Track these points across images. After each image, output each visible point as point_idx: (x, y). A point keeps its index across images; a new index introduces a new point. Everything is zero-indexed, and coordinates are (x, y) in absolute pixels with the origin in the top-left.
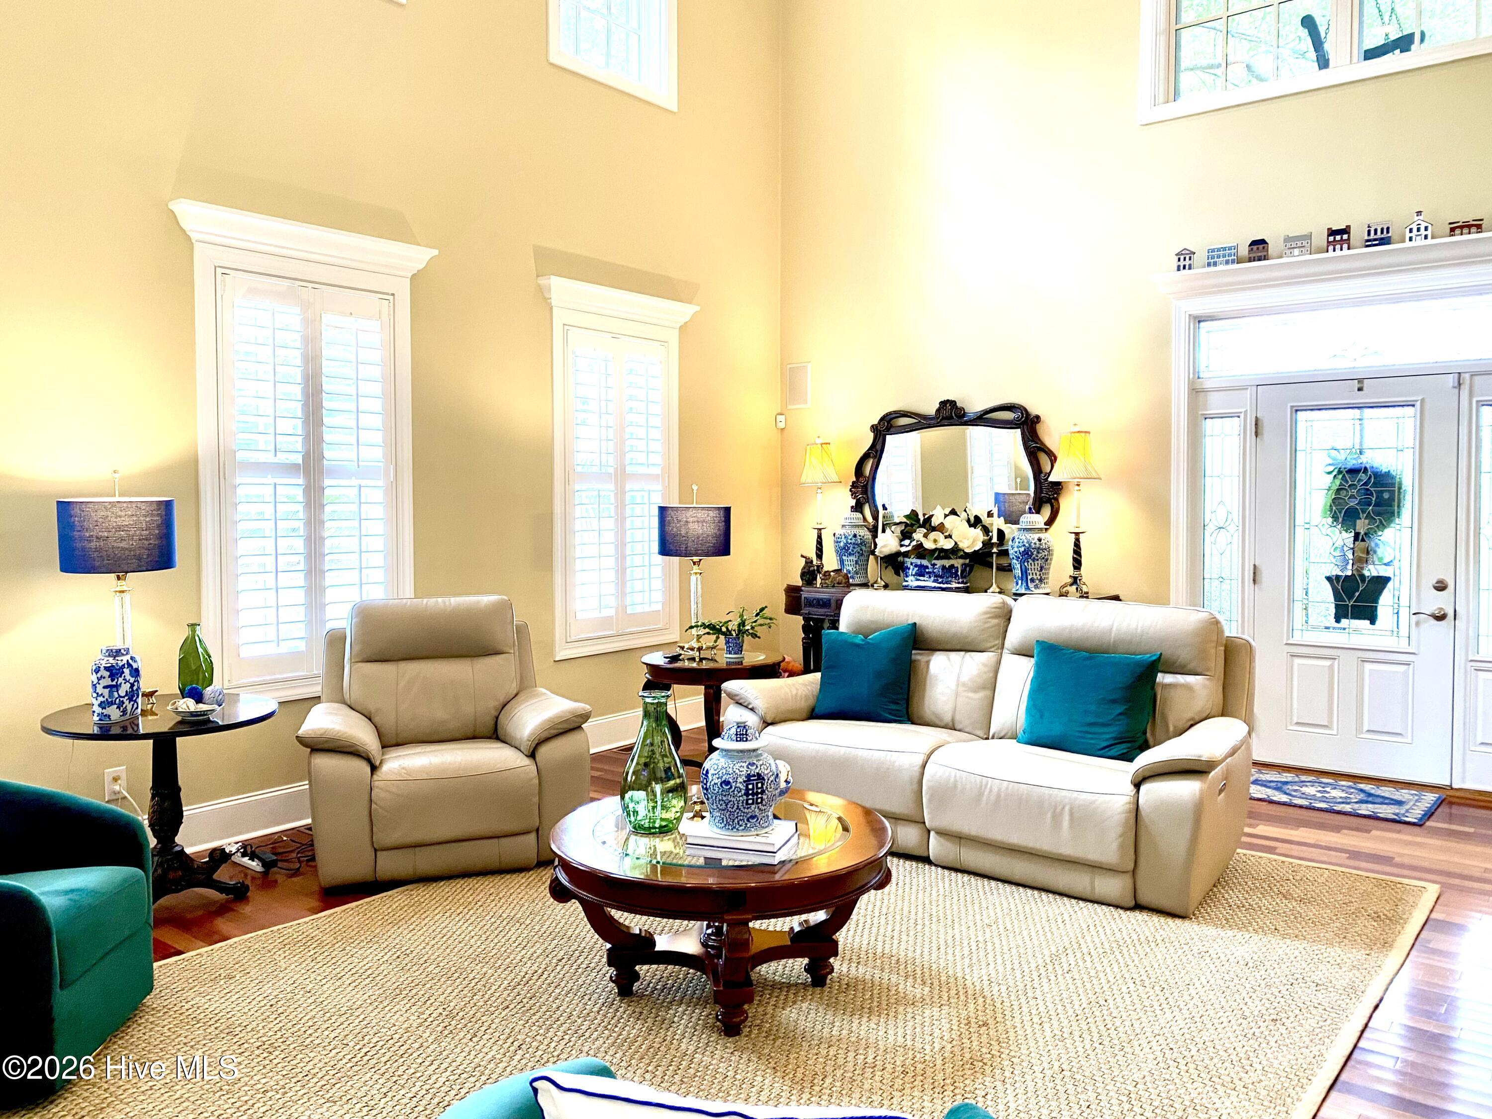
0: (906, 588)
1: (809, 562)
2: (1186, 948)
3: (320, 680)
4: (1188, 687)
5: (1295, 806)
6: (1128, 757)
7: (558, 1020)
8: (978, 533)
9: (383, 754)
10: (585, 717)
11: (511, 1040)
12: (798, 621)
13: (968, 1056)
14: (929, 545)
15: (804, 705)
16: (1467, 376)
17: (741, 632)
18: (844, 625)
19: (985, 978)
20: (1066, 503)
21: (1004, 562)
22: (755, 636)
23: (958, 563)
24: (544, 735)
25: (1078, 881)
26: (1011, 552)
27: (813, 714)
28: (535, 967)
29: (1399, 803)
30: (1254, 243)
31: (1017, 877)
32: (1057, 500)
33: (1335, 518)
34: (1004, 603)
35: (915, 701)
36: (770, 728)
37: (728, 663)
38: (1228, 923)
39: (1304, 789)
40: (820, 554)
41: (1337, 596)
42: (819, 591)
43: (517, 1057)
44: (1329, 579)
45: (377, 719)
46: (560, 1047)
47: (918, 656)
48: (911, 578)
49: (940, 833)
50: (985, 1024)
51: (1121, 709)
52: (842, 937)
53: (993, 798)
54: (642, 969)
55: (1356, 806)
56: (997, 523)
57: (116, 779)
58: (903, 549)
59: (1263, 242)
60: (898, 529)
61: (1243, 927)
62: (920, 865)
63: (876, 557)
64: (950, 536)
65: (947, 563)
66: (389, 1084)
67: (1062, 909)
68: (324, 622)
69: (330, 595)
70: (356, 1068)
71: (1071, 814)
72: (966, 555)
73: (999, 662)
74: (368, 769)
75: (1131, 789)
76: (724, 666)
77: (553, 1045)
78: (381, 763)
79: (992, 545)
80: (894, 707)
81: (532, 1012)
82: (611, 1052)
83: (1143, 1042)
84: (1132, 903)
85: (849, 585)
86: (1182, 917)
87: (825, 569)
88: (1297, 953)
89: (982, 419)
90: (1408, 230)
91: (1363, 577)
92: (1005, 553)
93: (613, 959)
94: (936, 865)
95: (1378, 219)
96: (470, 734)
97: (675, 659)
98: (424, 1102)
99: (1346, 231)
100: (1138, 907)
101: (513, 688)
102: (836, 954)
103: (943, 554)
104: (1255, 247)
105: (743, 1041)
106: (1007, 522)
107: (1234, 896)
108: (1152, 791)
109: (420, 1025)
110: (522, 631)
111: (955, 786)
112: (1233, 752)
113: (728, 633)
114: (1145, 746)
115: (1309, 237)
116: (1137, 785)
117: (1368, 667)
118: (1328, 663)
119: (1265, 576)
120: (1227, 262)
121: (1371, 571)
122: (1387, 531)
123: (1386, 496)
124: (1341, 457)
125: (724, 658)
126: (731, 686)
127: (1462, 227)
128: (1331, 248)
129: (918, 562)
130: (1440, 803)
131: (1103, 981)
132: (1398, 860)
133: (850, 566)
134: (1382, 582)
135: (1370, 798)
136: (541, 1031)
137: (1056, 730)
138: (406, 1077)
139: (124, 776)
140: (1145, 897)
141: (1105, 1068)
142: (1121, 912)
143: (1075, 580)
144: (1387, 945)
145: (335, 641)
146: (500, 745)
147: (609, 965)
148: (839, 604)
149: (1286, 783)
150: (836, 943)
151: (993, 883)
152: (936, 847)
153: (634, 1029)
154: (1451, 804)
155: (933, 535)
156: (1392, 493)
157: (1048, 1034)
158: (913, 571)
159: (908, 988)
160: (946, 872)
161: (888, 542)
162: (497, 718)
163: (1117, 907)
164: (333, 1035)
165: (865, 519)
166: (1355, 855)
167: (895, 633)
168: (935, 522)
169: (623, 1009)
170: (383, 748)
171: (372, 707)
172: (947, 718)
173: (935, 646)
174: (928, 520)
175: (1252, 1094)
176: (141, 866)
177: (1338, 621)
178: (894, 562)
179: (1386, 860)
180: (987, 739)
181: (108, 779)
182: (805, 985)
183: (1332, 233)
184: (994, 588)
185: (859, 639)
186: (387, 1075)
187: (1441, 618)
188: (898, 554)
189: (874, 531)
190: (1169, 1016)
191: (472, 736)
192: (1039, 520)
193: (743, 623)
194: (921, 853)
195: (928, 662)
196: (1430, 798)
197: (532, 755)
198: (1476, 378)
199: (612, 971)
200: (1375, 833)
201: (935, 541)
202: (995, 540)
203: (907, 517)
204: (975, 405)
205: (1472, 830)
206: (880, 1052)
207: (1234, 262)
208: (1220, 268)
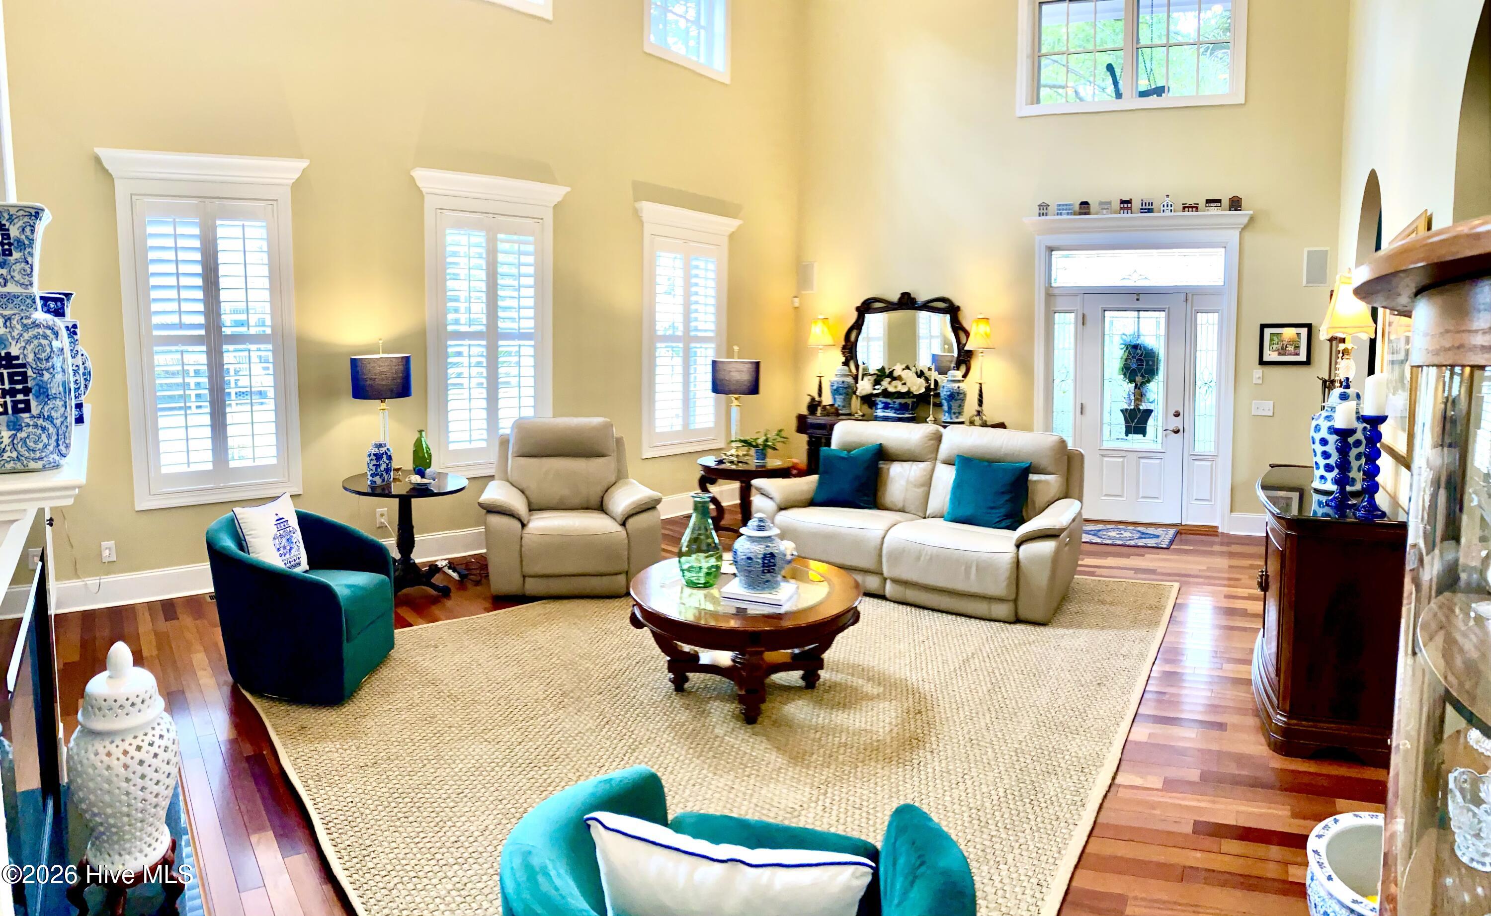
0: (876, 418)
1: (813, 399)
2: (1047, 645)
3: (494, 465)
4: (1047, 482)
5: (1105, 544)
6: (1013, 527)
7: (634, 705)
8: (922, 381)
9: (530, 515)
10: (658, 501)
11: (601, 717)
12: (804, 438)
13: (908, 735)
14: (891, 389)
15: (808, 496)
16: (1189, 295)
17: (765, 446)
18: (834, 444)
19: (920, 679)
20: (975, 364)
21: (937, 401)
22: (775, 449)
23: (909, 401)
24: (631, 513)
25: (980, 608)
26: (942, 395)
27: (813, 503)
28: (621, 667)
29: (1158, 537)
30: (1082, 203)
31: (943, 607)
32: (969, 361)
33: (1125, 375)
34: (938, 431)
35: (880, 494)
36: (783, 512)
37: (757, 466)
38: (1070, 625)
39: (1109, 534)
40: (820, 394)
41: (1126, 421)
42: (819, 418)
43: (605, 730)
44: (1122, 411)
45: (527, 493)
46: (633, 726)
47: (882, 465)
48: (879, 411)
49: (895, 581)
50: (920, 712)
51: (1007, 497)
52: (827, 656)
53: (928, 557)
54: (690, 675)
55: (1137, 541)
56: (934, 375)
57: (382, 515)
58: (875, 392)
59: (1086, 203)
60: (872, 378)
61: (1079, 626)
62: (880, 601)
63: (857, 396)
64: (904, 384)
65: (903, 401)
66: (523, 737)
67: (971, 627)
68: (498, 429)
69: (501, 414)
70: (504, 721)
71: (977, 566)
72: (915, 396)
73: (933, 470)
74: (520, 526)
75: (1013, 549)
76: (754, 469)
77: (629, 723)
78: (528, 522)
79: (931, 390)
80: (865, 498)
81: (617, 698)
82: (667, 732)
83: (1024, 712)
84: (1013, 619)
85: (838, 415)
86: (1044, 624)
87: (824, 403)
88: (1110, 638)
89: (927, 306)
90: (1161, 206)
91: (1139, 410)
92: (937, 395)
93: (671, 667)
94: (890, 601)
95: (1147, 198)
96: (585, 506)
97: (721, 462)
98: (543, 753)
99: (1129, 202)
100: (1018, 620)
101: (613, 479)
102: (822, 668)
103: (899, 395)
104: (1083, 206)
105: (757, 727)
106: (940, 373)
107: (1072, 607)
108: (1028, 549)
109: (545, 698)
110: (619, 442)
111: (904, 551)
112: (1074, 520)
113: (756, 446)
114: (1023, 521)
115: (1109, 203)
116: (1018, 546)
117: (1142, 461)
118: (1121, 460)
119: (1087, 410)
120: (1068, 214)
121: (1143, 407)
122: (1151, 383)
123: (1151, 363)
124: (1128, 339)
125: (753, 463)
126: (756, 482)
127: (1188, 207)
128: (1123, 211)
129: (884, 400)
130: (1178, 533)
131: (997, 674)
132: (1159, 570)
133: (839, 402)
134: (1149, 412)
135: (1143, 535)
136: (622, 713)
137: (968, 511)
138: (533, 733)
139: (386, 513)
140: (1024, 613)
141: (1000, 735)
142: (1007, 625)
143: (979, 413)
144: (1157, 623)
145: (504, 443)
146: (604, 516)
147: (669, 672)
148: (831, 427)
149: (1099, 531)
150: (822, 660)
151: (926, 612)
152: (889, 589)
153: (683, 716)
154: (1181, 534)
155: (895, 383)
156: (1153, 361)
157: (962, 716)
158: (880, 406)
159: (870, 688)
160: (896, 605)
161: (865, 386)
162: (603, 497)
163: (1005, 622)
164: (492, 696)
165: (850, 371)
166: (1137, 570)
167: (867, 450)
168: (896, 374)
169: (678, 701)
170: (530, 510)
171: (524, 486)
172: (900, 505)
173: (894, 458)
174: (891, 373)
175: (1088, 735)
176: (388, 574)
177: (1127, 435)
178: (869, 400)
179: (1152, 572)
180: (925, 518)
181: (378, 515)
182: (799, 688)
183: (1122, 202)
184: (931, 418)
185: (844, 454)
186: (522, 730)
187: (1177, 432)
188: (872, 395)
189: (856, 378)
190: (1039, 692)
191: (586, 507)
192: (959, 374)
193: (766, 440)
194: (881, 593)
195: (888, 469)
196: (1172, 531)
197: (623, 524)
198: (1193, 296)
199: (671, 675)
200: (1147, 556)
201: (896, 387)
202: (932, 386)
203: (879, 370)
204: (922, 297)
205: (1191, 548)
206: (850, 735)
207: (1071, 214)
208: (1065, 217)
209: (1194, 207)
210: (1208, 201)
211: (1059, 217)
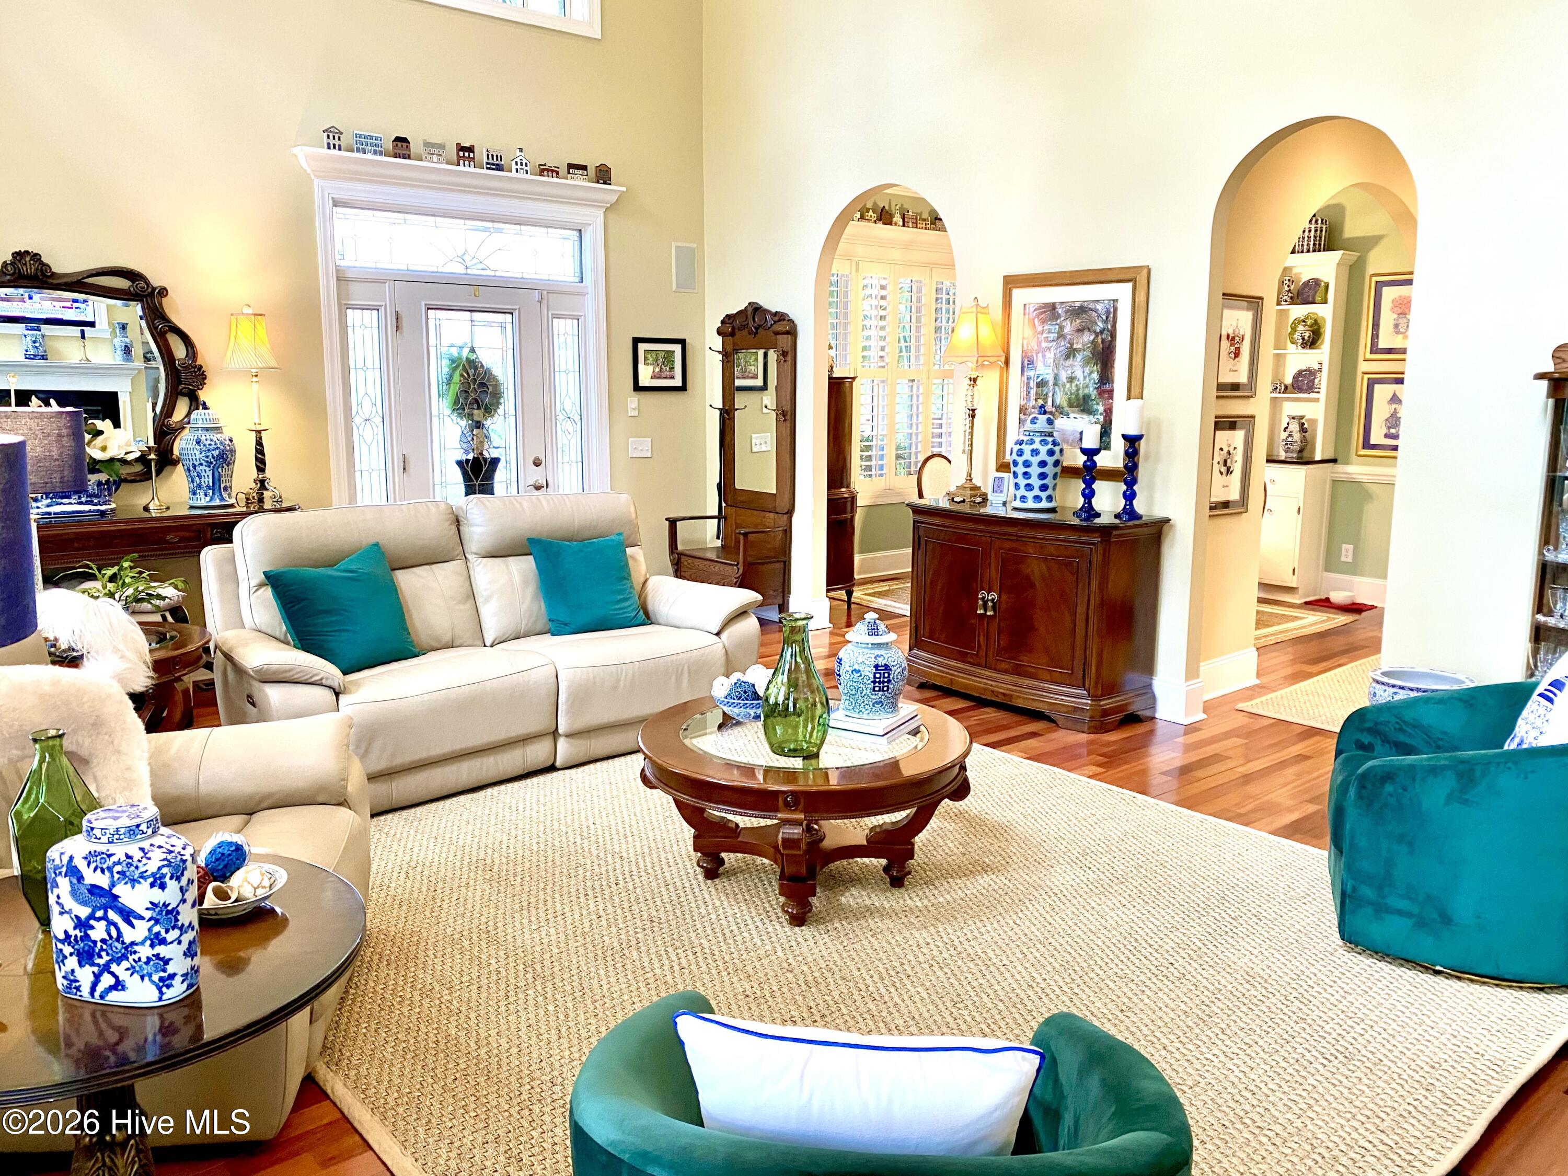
16: (545, 292)
30: (398, 139)
41: (466, 477)
44: (458, 463)
59: (404, 140)
71: (689, 670)
79: (150, 450)
89: (83, 284)
90: (514, 163)
91: (481, 459)
94: (563, 769)
95: (497, 147)
99: (470, 149)
104: (400, 144)
115: (442, 146)
116: (718, 634)
119: (412, 465)
120: (375, 153)
121: (486, 455)
123: (490, 389)
124: (457, 353)
127: (548, 170)
128: (462, 162)
143: (262, 484)
156: (494, 387)
177: (468, 496)
183: (461, 148)
187: (538, 488)
195: (398, 584)
198: (550, 295)
202: (151, 442)
207: (381, 153)
208: (369, 156)
209: (554, 172)
210: (571, 166)
211: (361, 155)
